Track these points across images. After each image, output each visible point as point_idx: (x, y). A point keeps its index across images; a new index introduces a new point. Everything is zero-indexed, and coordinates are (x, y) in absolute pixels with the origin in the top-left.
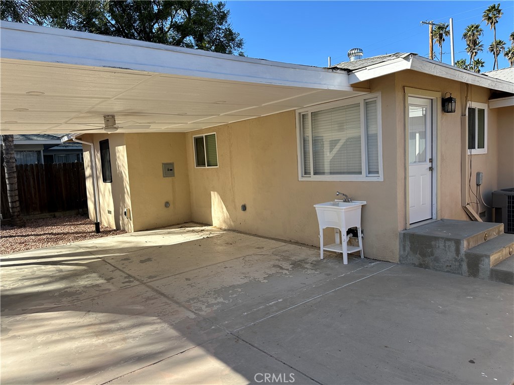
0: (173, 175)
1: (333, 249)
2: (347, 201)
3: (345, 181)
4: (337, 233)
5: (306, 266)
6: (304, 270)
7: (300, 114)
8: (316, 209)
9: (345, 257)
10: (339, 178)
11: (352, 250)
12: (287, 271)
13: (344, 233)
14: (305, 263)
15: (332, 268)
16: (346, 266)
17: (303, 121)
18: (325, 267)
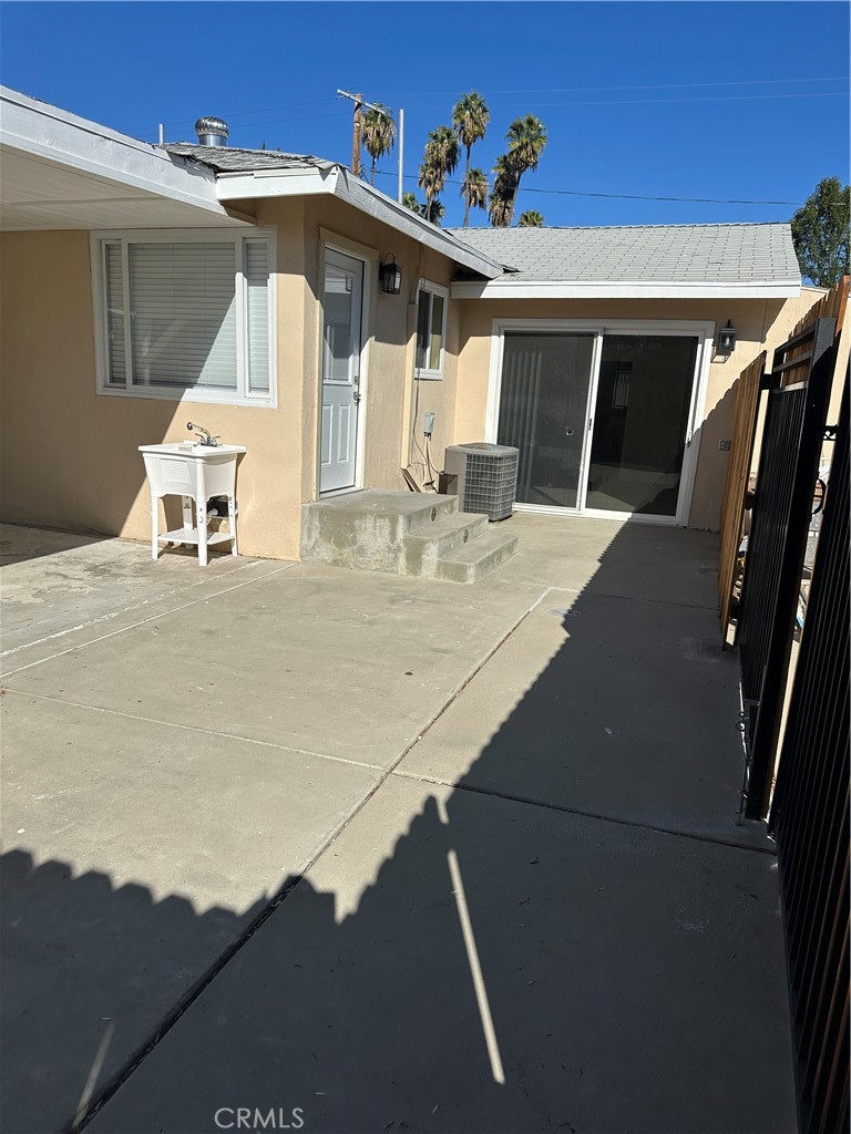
1: (178, 538)
2: (208, 443)
3: (203, 403)
4: (187, 507)
5: (122, 571)
6: (119, 580)
7: (101, 241)
8: (144, 455)
9: (203, 552)
10: (189, 395)
11: (217, 538)
12: (80, 581)
13: (201, 505)
14: (118, 567)
15: (177, 574)
16: (204, 570)
17: (108, 261)
18: (162, 572)
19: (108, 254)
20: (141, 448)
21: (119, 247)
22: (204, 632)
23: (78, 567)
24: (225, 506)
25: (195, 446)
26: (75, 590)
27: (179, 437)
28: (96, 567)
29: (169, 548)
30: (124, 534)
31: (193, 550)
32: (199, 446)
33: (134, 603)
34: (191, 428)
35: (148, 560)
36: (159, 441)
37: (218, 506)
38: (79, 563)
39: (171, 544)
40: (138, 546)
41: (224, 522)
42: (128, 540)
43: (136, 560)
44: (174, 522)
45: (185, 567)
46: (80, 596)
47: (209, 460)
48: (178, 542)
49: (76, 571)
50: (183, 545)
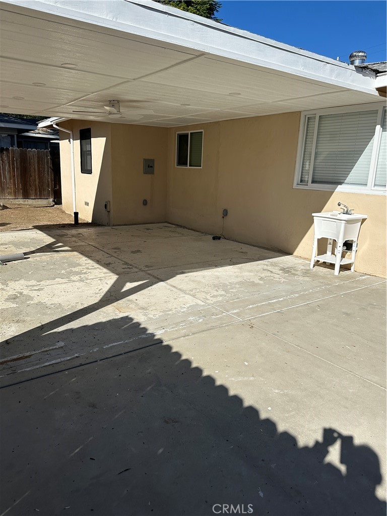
0: (152, 173)
1: (322, 259)
2: (347, 213)
3: (347, 193)
4: (330, 244)
5: (297, 273)
6: (296, 277)
7: (306, 116)
8: (314, 218)
9: (337, 268)
10: (340, 188)
11: (346, 261)
12: (278, 276)
13: (340, 243)
14: (294, 270)
15: (323, 278)
16: (337, 277)
17: (308, 125)
18: (315, 276)
19: (308, 122)
20: (313, 214)
21: (315, 118)
22: (345, 313)
23: (276, 268)
24: (351, 245)
25: (339, 214)
26: (277, 279)
27: (331, 208)
28: (285, 269)
29: (317, 263)
30: (295, 254)
31: (332, 266)
32: (342, 214)
33: (305, 290)
34: (340, 205)
35: (308, 268)
36: (320, 211)
37: (348, 245)
38: (277, 266)
39: (318, 261)
40: (302, 260)
41: (348, 253)
42: (297, 257)
43: (302, 267)
44: (322, 250)
45: (328, 274)
46: (279, 282)
47: (348, 222)
48: (322, 261)
49: (276, 270)
50: (324, 262)
